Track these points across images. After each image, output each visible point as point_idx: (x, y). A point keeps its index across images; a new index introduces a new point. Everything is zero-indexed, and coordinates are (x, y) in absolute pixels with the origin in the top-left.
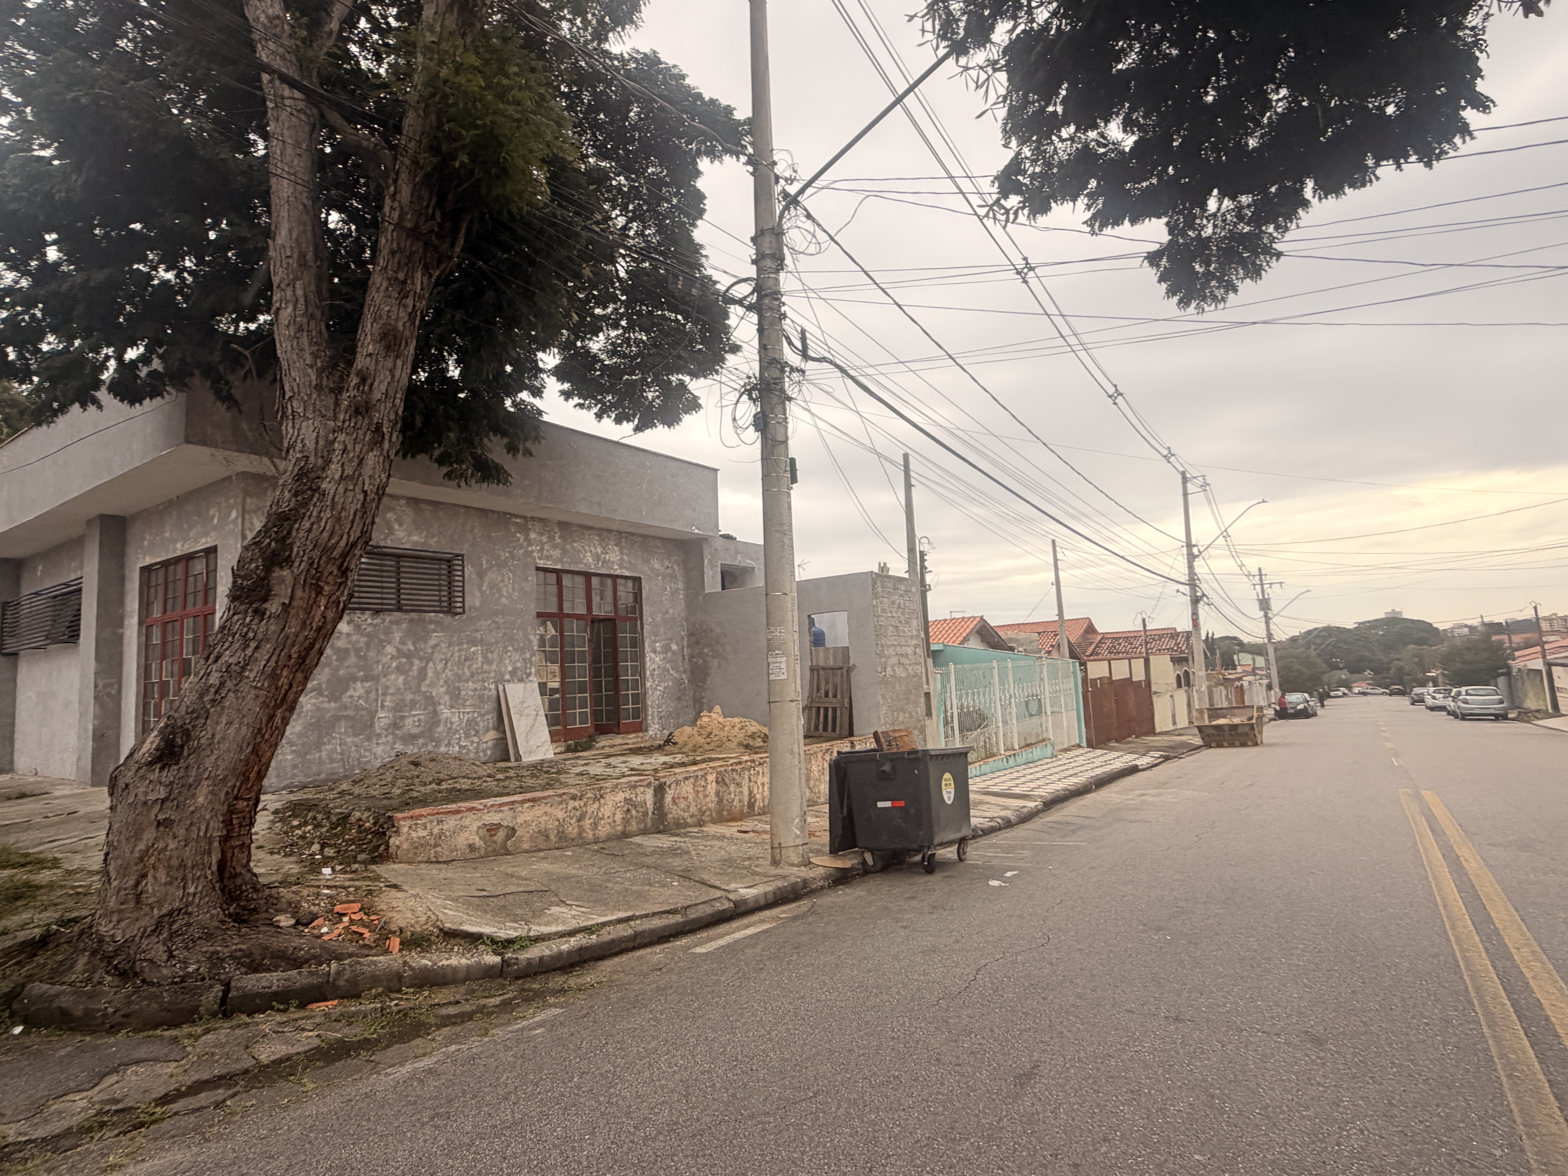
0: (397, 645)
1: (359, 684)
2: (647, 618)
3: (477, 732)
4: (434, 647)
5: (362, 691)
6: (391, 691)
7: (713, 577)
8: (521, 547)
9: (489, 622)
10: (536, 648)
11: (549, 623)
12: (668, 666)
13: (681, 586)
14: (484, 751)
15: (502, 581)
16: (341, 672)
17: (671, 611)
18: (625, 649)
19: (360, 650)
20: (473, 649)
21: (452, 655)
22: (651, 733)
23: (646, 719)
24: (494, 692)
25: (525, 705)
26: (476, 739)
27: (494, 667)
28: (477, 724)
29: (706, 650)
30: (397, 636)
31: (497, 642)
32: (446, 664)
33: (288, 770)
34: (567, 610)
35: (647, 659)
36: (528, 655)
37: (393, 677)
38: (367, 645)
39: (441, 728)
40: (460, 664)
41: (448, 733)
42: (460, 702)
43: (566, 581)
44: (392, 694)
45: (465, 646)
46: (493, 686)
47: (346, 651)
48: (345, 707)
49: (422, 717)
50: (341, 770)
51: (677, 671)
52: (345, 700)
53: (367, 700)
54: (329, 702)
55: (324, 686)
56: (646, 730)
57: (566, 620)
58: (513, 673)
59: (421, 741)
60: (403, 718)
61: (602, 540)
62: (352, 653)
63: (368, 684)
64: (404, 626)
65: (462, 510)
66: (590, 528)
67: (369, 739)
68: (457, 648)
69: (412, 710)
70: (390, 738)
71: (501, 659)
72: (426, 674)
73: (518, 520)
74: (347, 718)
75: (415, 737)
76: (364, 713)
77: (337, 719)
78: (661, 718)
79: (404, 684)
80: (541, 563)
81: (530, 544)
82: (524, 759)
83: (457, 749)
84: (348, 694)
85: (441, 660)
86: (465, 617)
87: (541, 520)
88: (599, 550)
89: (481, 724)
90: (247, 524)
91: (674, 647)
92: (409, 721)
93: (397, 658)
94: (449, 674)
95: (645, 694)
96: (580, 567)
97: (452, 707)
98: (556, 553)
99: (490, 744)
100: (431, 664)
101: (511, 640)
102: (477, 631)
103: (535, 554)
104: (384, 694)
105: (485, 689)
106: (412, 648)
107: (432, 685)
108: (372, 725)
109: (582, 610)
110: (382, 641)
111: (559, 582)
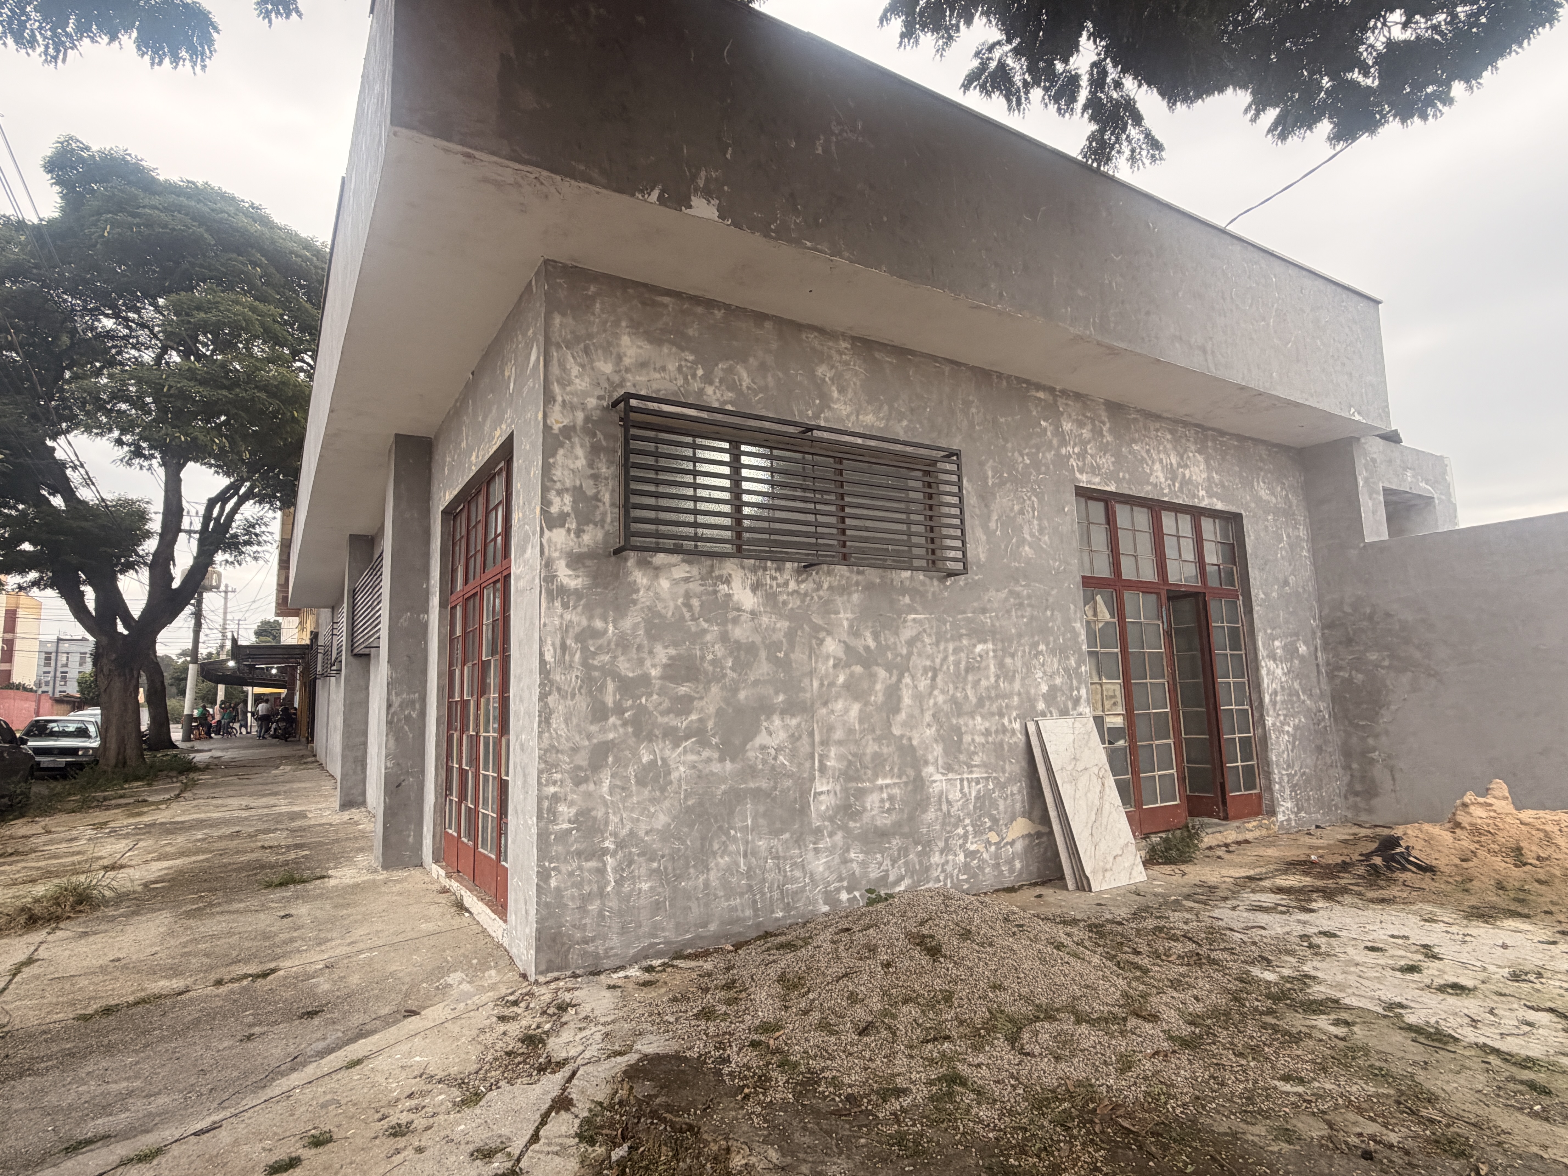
0: (845, 637)
1: (777, 721)
2: (1257, 593)
3: (995, 821)
4: (911, 643)
5: (782, 735)
6: (838, 735)
7: (1374, 512)
8: (1050, 447)
9: (1003, 594)
10: (1084, 647)
11: (1099, 598)
12: (1296, 686)
13: (1302, 532)
14: (1010, 862)
15: (1022, 512)
16: (742, 695)
17: (1292, 579)
18: (1222, 651)
19: (778, 646)
20: (979, 648)
21: (945, 658)
22: (1281, 817)
23: (1270, 789)
24: (1020, 737)
25: (1080, 766)
26: (994, 837)
27: (1017, 686)
28: (994, 804)
29: (1373, 656)
30: (845, 617)
31: (1020, 636)
32: (934, 679)
33: (644, 915)
34: (1128, 573)
35: (1264, 672)
36: (1073, 662)
37: (839, 705)
38: (791, 635)
39: (930, 815)
40: (958, 678)
41: (943, 824)
42: (963, 757)
43: (1122, 514)
44: (840, 743)
45: (965, 642)
46: (1017, 726)
47: (751, 649)
48: (751, 771)
49: (896, 791)
50: (749, 913)
51: (1311, 696)
52: (751, 754)
53: (793, 754)
54: (722, 760)
55: (710, 724)
56: (1272, 813)
57: (1127, 595)
58: (1050, 697)
59: (896, 842)
60: (861, 793)
61: (1176, 441)
62: (763, 654)
63: (794, 722)
64: (855, 597)
65: (947, 369)
66: (1157, 417)
67: (799, 841)
68: (951, 647)
69: (876, 776)
70: (839, 837)
71: (1029, 669)
72: (899, 699)
73: (1041, 395)
74: (757, 793)
75: (883, 834)
76: (789, 783)
77: (736, 797)
78: (1294, 788)
79: (861, 721)
80: (1084, 480)
81: (1064, 443)
82: (1095, 887)
83: (961, 857)
84: (759, 741)
85: (925, 670)
86: (961, 580)
87: (1078, 396)
88: (1174, 460)
89: (1001, 803)
90: (555, 370)
91: (1303, 649)
92: (872, 801)
93: (848, 665)
94: (941, 699)
95: (1264, 739)
96: (1146, 492)
97: (949, 768)
98: (1106, 462)
99: (1019, 846)
100: (907, 680)
101: (1044, 631)
102: (984, 611)
103: (1072, 462)
104: (825, 743)
105: (1004, 730)
106: (872, 644)
107: (911, 723)
108: (804, 810)
109: (1148, 574)
110: (817, 629)
111: (1110, 519)
